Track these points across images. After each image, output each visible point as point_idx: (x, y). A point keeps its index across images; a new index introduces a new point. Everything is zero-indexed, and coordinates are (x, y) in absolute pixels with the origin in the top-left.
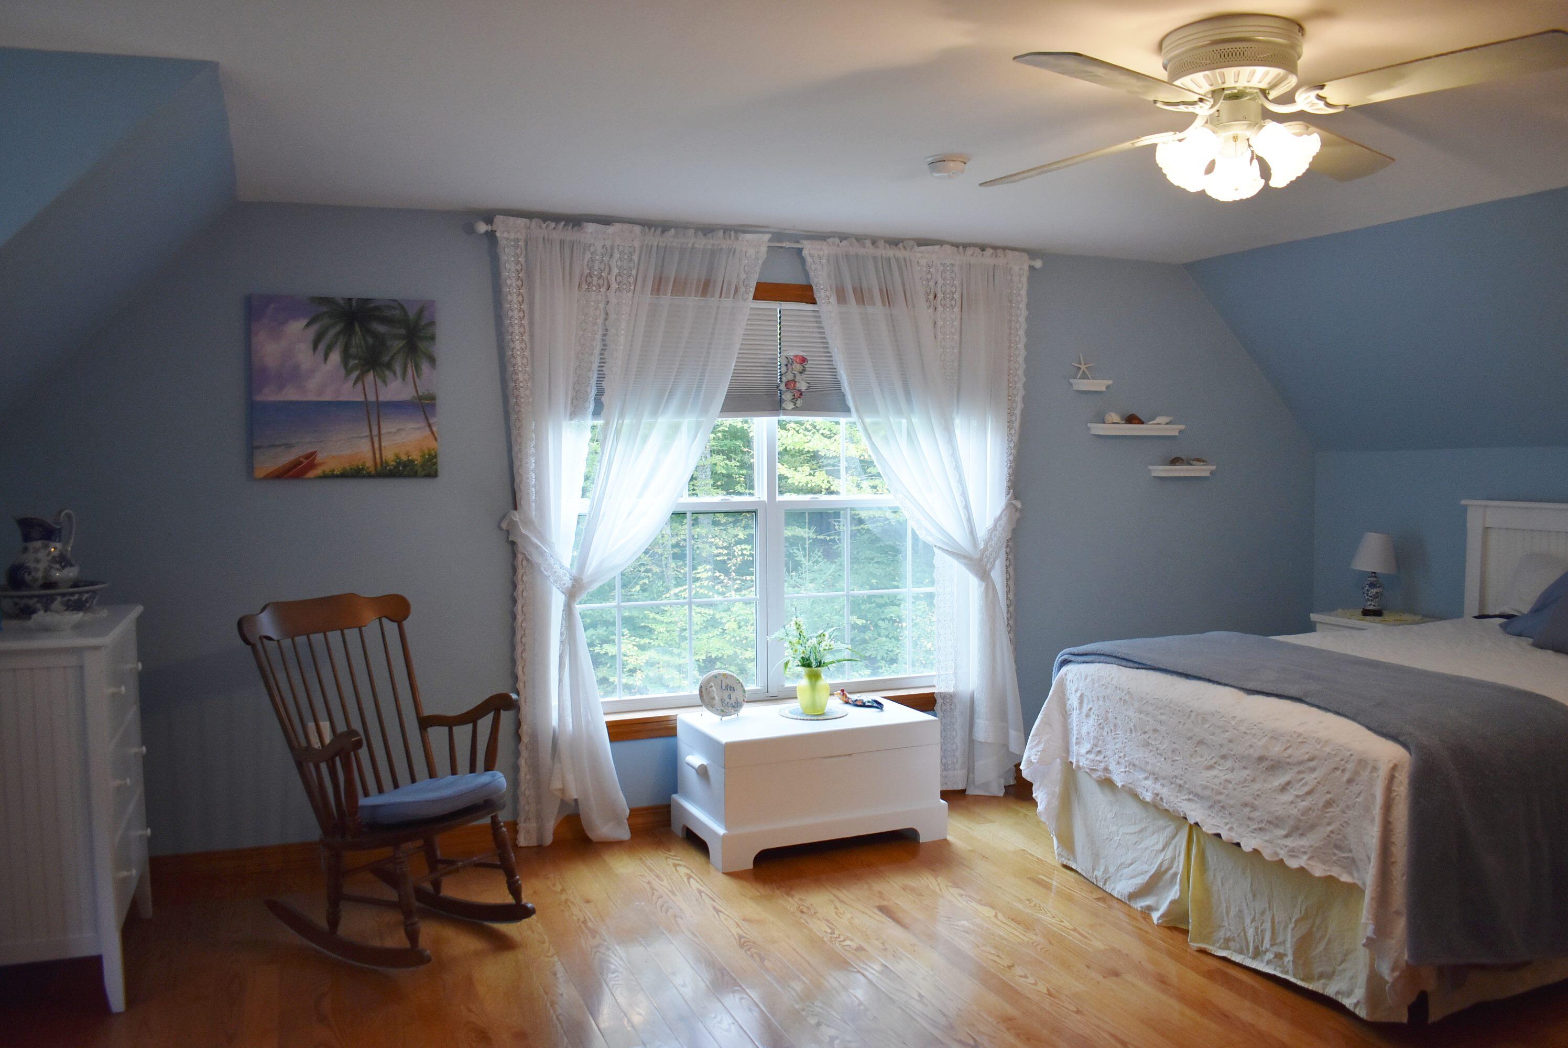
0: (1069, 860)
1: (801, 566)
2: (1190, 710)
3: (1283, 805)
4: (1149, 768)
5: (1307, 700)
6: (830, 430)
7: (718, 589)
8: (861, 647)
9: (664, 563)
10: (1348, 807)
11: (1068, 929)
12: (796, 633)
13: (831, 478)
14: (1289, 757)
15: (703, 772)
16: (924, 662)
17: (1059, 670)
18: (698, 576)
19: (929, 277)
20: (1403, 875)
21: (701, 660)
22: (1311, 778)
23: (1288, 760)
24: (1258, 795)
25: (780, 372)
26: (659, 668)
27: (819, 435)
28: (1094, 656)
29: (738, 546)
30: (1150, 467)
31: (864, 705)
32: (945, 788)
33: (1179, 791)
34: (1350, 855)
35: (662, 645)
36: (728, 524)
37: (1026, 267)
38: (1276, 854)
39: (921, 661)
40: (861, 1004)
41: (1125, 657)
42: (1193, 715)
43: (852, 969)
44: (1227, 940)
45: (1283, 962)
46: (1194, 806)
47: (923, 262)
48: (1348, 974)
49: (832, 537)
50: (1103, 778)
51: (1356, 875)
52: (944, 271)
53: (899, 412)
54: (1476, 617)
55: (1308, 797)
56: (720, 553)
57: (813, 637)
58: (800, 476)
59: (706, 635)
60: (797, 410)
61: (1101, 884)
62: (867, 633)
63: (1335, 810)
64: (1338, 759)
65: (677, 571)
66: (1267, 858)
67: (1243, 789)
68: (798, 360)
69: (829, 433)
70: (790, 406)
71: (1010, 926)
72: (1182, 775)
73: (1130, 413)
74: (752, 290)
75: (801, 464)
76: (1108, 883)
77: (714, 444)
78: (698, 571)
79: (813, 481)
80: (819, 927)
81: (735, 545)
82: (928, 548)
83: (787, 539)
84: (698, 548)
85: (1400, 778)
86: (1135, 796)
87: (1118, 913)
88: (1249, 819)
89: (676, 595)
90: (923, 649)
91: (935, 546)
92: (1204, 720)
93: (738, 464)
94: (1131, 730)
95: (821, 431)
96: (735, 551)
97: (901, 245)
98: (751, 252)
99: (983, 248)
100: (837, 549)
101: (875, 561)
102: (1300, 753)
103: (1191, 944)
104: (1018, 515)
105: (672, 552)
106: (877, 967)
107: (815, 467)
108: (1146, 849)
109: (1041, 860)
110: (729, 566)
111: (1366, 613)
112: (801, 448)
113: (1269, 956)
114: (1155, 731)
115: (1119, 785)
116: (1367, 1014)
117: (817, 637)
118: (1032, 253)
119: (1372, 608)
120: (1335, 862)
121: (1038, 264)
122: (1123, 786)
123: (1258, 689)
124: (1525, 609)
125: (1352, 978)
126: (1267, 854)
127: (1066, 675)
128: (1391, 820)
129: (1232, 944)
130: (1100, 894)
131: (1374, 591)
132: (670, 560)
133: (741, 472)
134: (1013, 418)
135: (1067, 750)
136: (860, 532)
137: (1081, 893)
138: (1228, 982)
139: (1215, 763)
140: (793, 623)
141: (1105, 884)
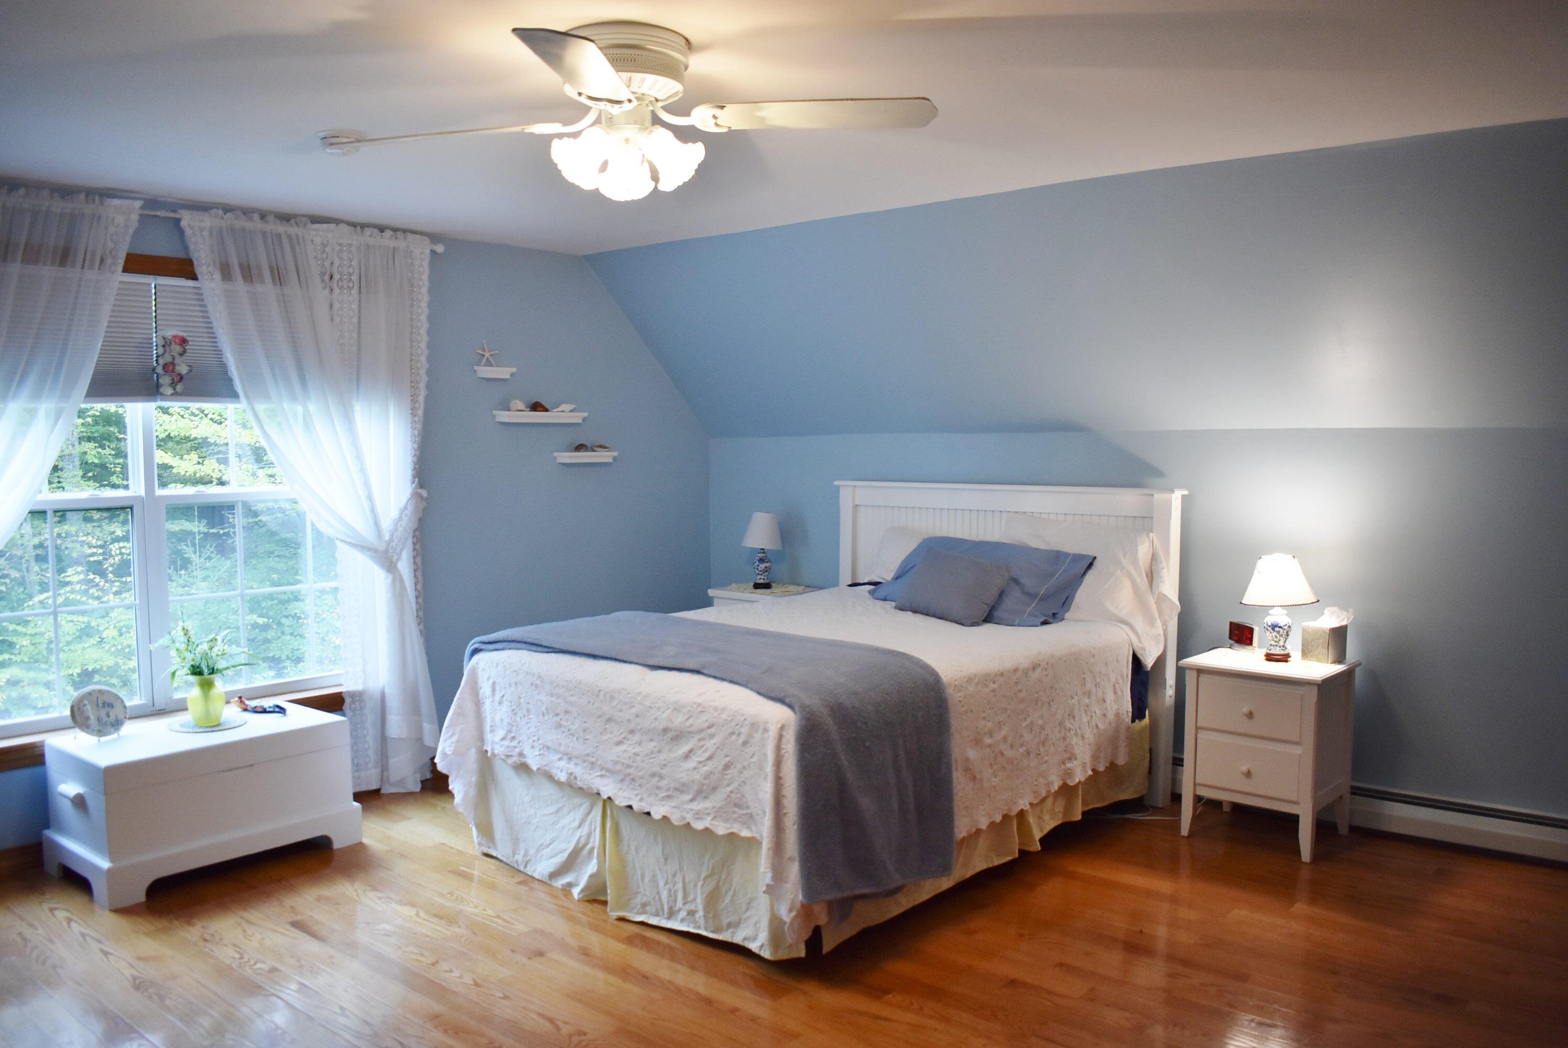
0: (489, 848)
1: (190, 563)
2: (598, 689)
3: (688, 771)
4: (562, 749)
5: (705, 671)
6: (220, 415)
7: (93, 593)
8: (263, 647)
9: (24, 566)
10: (744, 768)
11: (492, 916)
12: (184, 639)
13: (222, 467)
14: (691, 726)
15: (79, 802)
16: (333, 659)
17: (470, 659)
18: (68, 579)
19: (324, 256)
20: (794, 825)
21: (75, 675)
22: (711, 744)
23: (690, 729)
24: (664, 765)
25: (157, 353)
26: (23, 687)
27: (208, 420)
28: (504, 644)
29: (116, 544)
30: (555, 454)
31: (264, 711)
32: (358, 789)
33: (592, 769)
34: (748, 811)
35: (26, 660)
36: (103, 520)
37: (428, 252)
38: (684, 818)
39: (330, 658)
40: (277, 1027)
41: (536, 642)
42: (602, 694)
43: (268, 993)
44: (644, 905)
45: (695, 919)
46: (605, 781)
47: (318, 240)
48: (753, 921)
49: (226, 531)
50: (519, 763)
51: (754, 828)
52: (340, 251)
53: (294, 398)
54: (849, 586)
55: (709, 762)
56: (93, 553)
57: (204, 642)
58: (186, 465)
59: (80, 645)
60: (176, 395)
61: (522, 868)
62: (269, 631)
63: (732, 772)
64: (733, 724)
65: (42, 575)
66: (676, 823)
67: (651, 760)
68: (177, 341)
69: (219, 418)
70: (170, 391)
71: (433, 923)
72: (594, 753)
73: (535, 401)
74: (121, 261)
75: (188, 452)
76: (528, 867)
77: (82, 430)
78: (67, 574)
79: (202, 470)
80: (226, 954)
81: (111, 543)
82: (331, 541)
83: (173, 534)
84: (67, 548)
85: (788, 736)
86: (550, 777)
87: (541, 894)
88: (658, 788)
89: (41, 602)
90: (332, 645)
91: (337, 539)
92: (612, 698)
93: (113, 453)
94: (544, 714)
95: (210, 416)
96: (111, 550)
97: (293, 221)
98: (120, 219)
99: (382, 229)
100: (233, 542)
101: (275, 555)
102: (700, 722)
103: (611, 913)
104: (424, 504)
105: (34, 554)
106: (294, 987)
107: (204, 455)
108: (564, 827)
109: (461, 852)
110: (105, 566)
111: (757, 586)
112: (187, 435)
113: (683, 914)
114: (567, 712)
115: (534, 768)
116: (771, 954)
117: (208, 642)
118: (434, 238)
119: (761, 581)
120: (735, 819)
121: (440, 249)
122: (538, 769)
123: (661, 664)
124: (889, 576)
125: (755, 924)
126: (675, 819)
127: (477, 664)
128: (781, 775)
129: (648, 908)
130: (521, 878)
131: (763, 566)
132: (33, 563)
133: (117, 461)
134: (417, 405)
135: (481, 739)
136: (259, 525)
137: (503, 880)
138: (647, 944)
139: (624, 738)
140: (180, 628)
141: (526, 866)
